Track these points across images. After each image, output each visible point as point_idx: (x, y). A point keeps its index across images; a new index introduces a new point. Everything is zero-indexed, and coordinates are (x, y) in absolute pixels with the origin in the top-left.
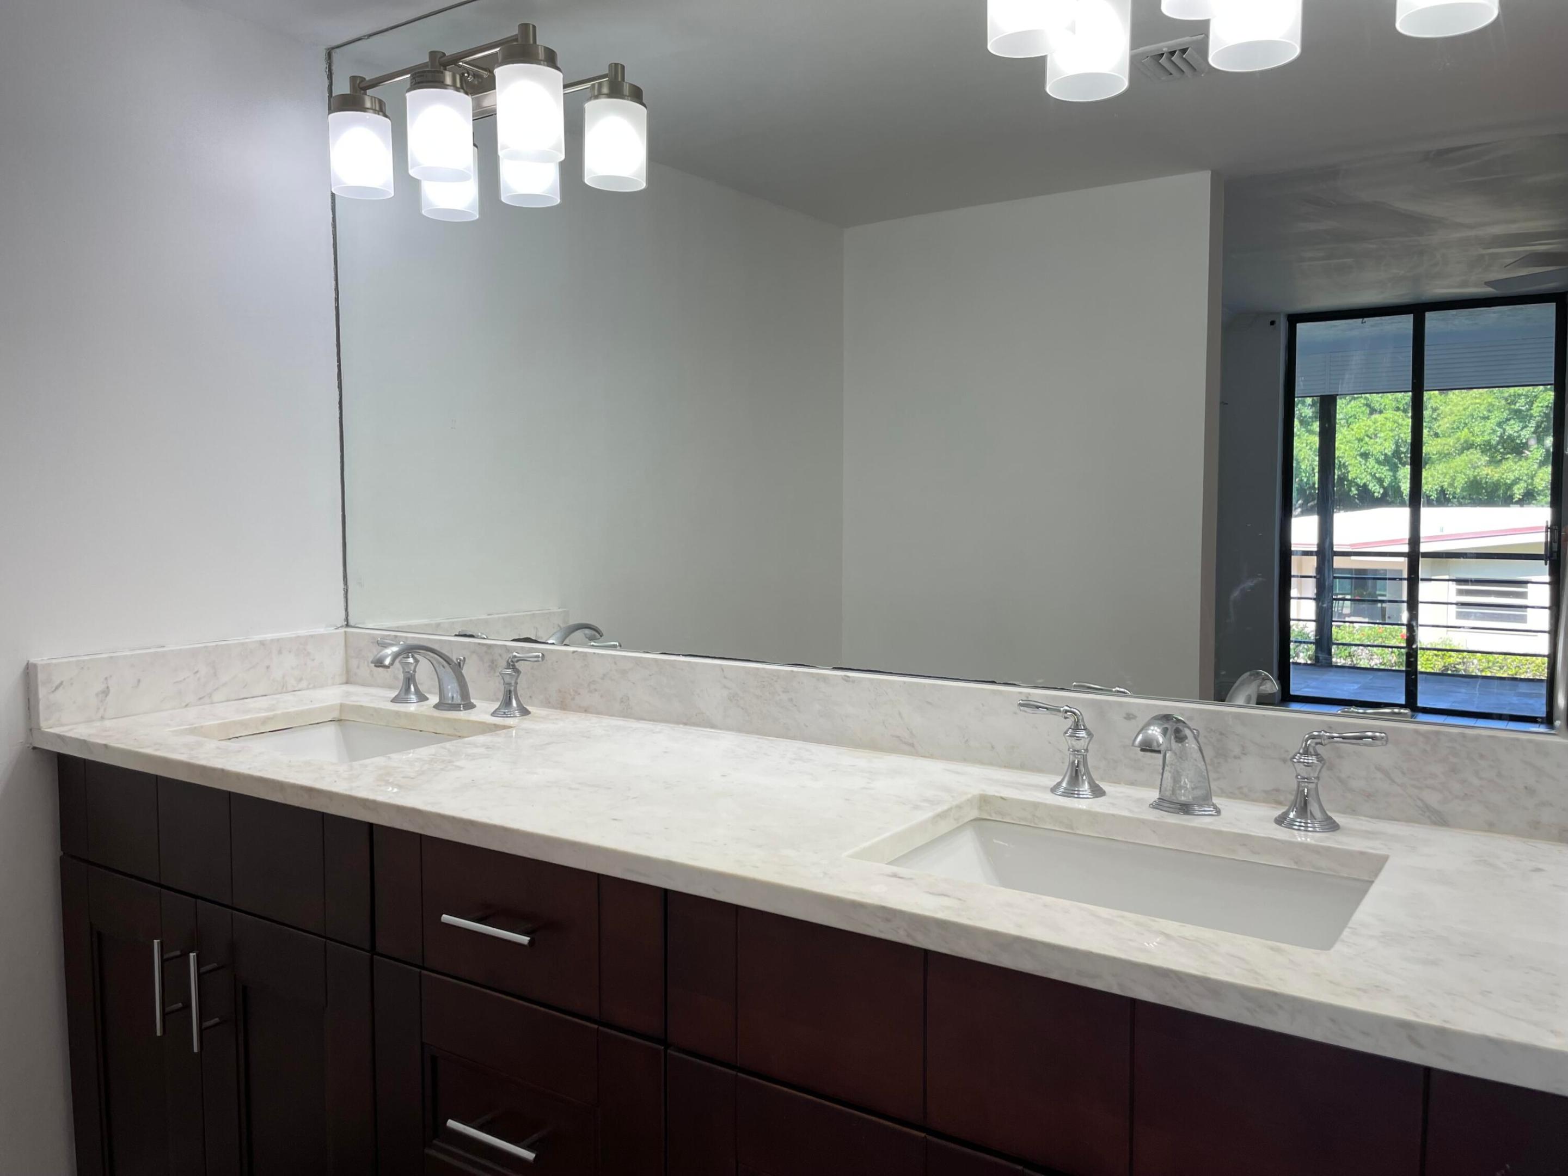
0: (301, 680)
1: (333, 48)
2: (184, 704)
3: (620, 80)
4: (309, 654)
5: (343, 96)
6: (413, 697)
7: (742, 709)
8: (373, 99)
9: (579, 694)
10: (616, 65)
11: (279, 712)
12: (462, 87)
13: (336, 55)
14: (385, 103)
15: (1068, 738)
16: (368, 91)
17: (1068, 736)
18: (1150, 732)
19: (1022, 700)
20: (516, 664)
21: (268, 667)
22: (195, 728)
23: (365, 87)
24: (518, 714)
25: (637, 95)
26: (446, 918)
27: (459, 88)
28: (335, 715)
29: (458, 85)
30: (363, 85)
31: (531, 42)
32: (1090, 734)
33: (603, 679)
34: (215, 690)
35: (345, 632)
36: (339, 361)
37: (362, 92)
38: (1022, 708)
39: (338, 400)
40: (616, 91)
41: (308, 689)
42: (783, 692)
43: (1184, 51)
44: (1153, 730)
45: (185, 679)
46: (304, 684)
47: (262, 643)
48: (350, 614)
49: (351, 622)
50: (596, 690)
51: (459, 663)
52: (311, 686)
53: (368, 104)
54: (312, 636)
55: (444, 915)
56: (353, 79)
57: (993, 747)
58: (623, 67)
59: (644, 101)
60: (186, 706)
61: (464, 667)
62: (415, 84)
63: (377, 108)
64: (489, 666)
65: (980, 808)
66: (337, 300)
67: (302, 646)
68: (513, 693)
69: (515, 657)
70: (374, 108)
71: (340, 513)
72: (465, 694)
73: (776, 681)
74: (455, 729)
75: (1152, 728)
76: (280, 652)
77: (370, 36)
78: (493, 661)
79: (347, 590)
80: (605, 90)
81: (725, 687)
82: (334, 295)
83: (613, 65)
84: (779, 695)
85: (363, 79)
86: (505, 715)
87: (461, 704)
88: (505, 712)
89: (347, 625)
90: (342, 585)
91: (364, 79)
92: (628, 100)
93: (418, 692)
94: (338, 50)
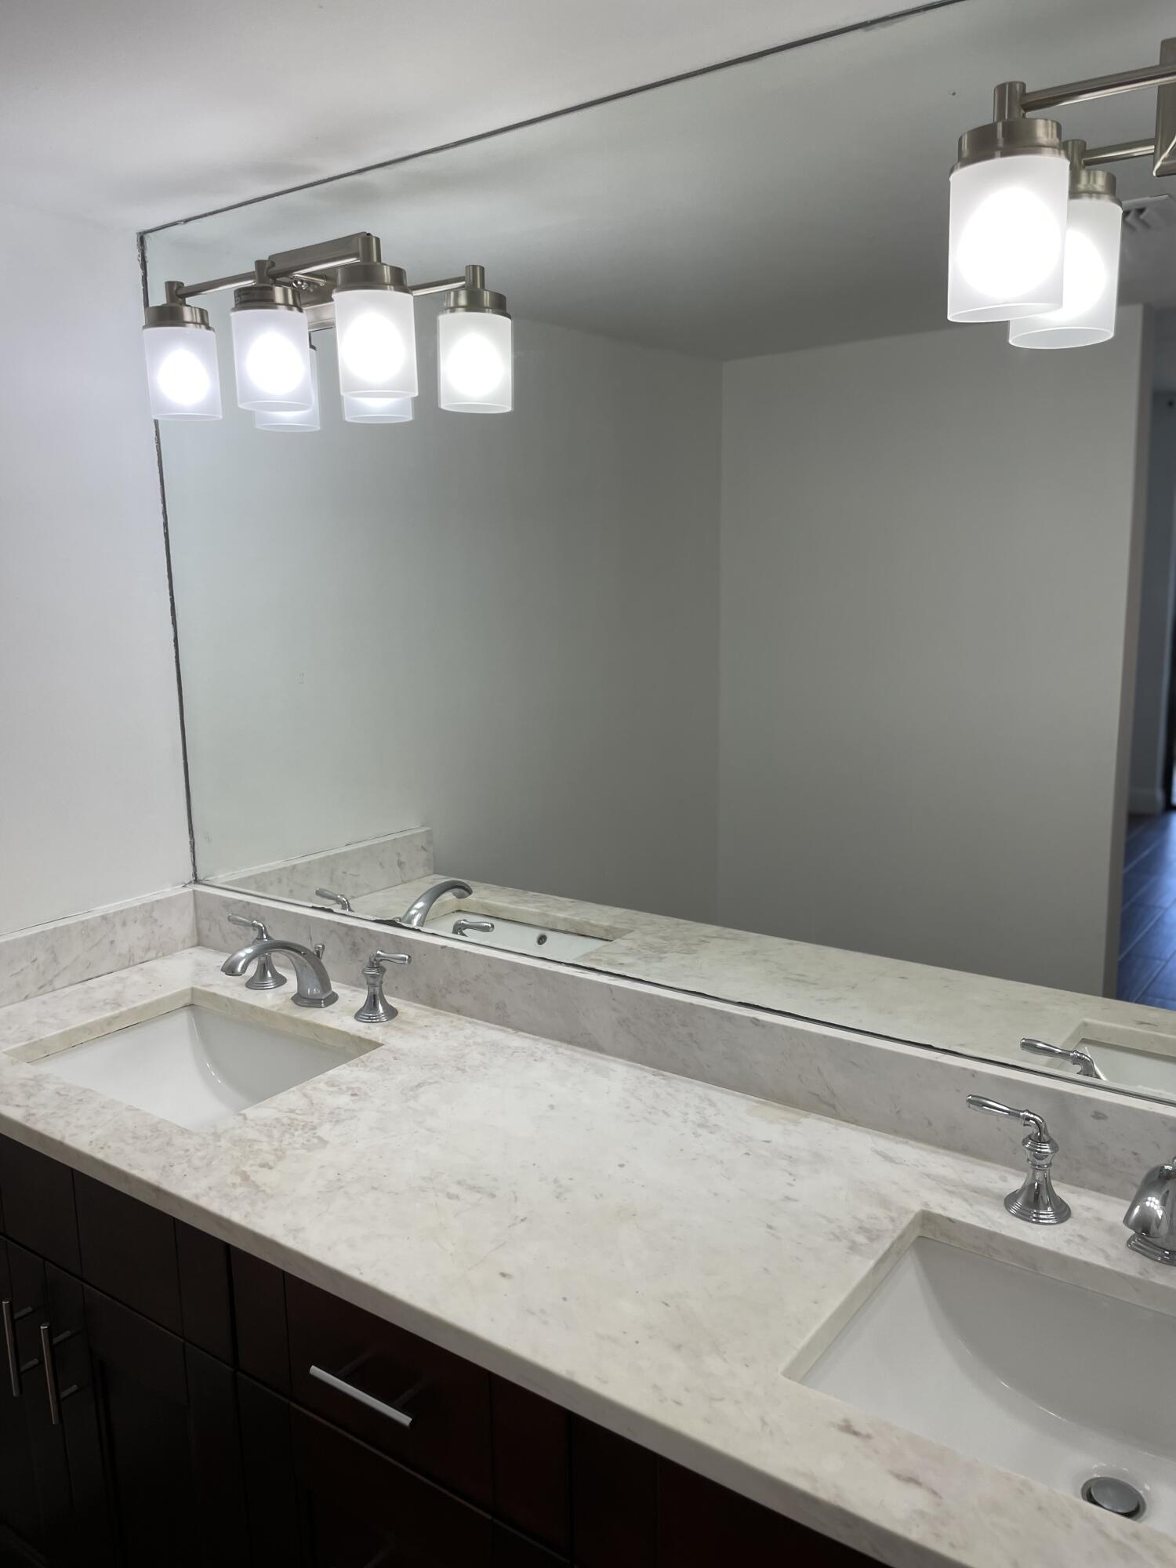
0: (148, 949)
1: (146, 232)
2: (23, 997)
3: (479, 286)
4: (156, 921)
5: (160, 309)
6: (270, 983)
7: (635, 1036)
8: (193, 309)
9: (450, 993)
10: (474, 267)
11: (123, 1009)
12: (295, 305)
13: (150, 240)
14: (207, 312)
15: (1027, 1151)
16: (187, 299)
17: (1028, 1148)
18: (1148, 1204)
19: (973, 1096)
20: (381, 963)
21: (112, 942)
22: (35, 1043)
23: (184, 295)
24: (384, 1019)
25: (500, 305)
26: (315, 1370)
27: (292, 306)
28: (187, 1000)
29: (291, 302)
30: (179, 293)
31: (375, 259)
32: (1055, 1148)
33: (476, 980)
34: (56, 976)
35: (194, 891)
36: (171, 594)
37: (180, 300)
38: (972, 1106)
39: (173, 638)
40: (474, 304)
41: (156, 958)
42: (682, 1025)
43: (1141, 211)
44: (1151, 1201)
45: (22, 970)
46: (152, 954)
47: (104, 918)
48: (198, 869)
49: (200, 877)
50: (468, 991)
51: (318, 952)
52: (160, 954)
53: (187, 316)
54: (158, 901)
55: (313, 1367)
56: (170, 285)
57: (930, 1124)
58: (482, 269)
59: (508, 311)
60: (26, 998)
61: (324, 957)
62: (241, 303)
63: (199, 320)
64: (351, 949)
65: (923, 1226)
66: (166, 525)
67: (148, 913)
68: (378, 998)
69: (379, 955)
70: (195, 321)
71: (182, 762)
72: (325, 984)
73: (674, 1012)
74: (316, 1035)
75: (1149, 1199)
76: (124, 924)
77: (187, 221)
78: (354, 944)
79: (194, 843)
80: (463, 301)
81: (615, 1010)
82: (162, 520)
83: (471, 267)
84: (677, 1027)
85: (180, 285)
86: (370, 1021)
87: (321, 1000)
88: (370, 1017)
89: (196, 881)
90: (188, 839)
91: (183, 284)
92: (489, 312)
93: (275, 975)
94: (150, 234)
